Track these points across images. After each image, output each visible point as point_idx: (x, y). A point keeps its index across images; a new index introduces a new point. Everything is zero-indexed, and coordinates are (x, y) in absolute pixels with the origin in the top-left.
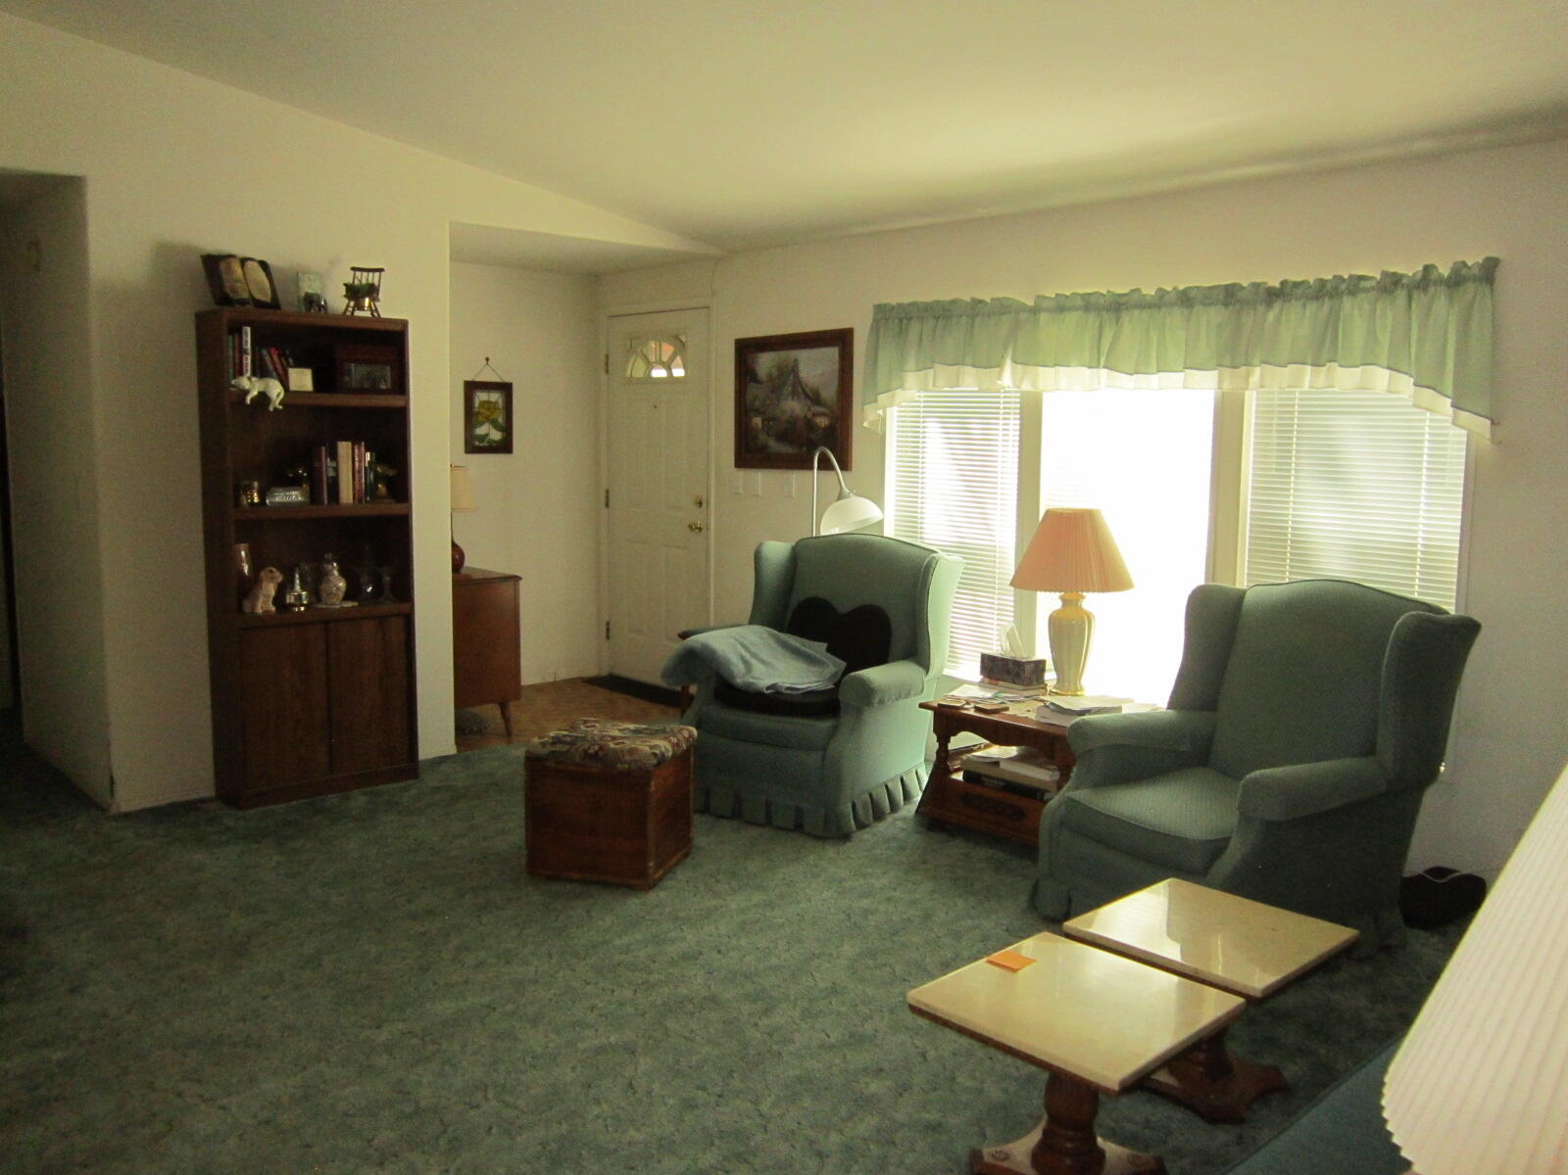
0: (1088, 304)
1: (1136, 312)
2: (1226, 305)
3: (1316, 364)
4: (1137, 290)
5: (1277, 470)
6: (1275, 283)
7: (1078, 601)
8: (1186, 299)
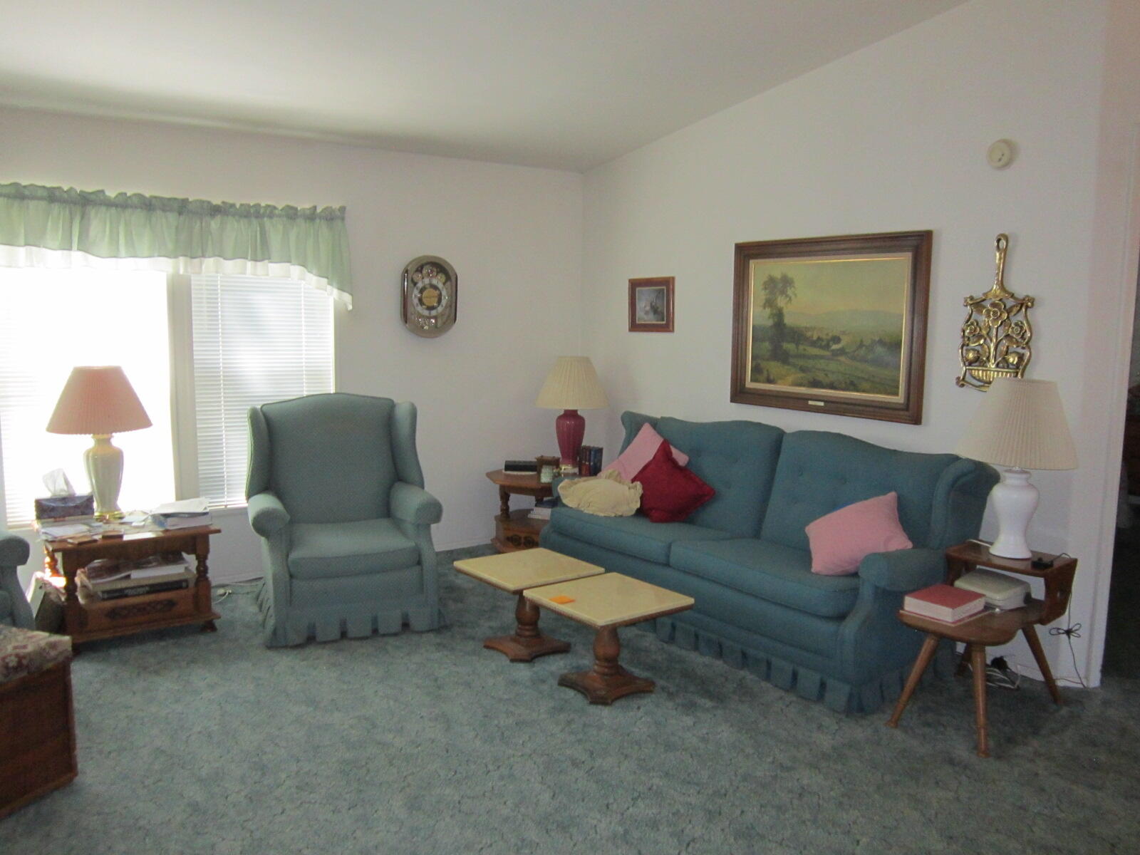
0: (53, 196)
1: (103, 209)
2: (180, 214)
3: (255, 260)
4: (102, 191)
5: (208, 329)
6: (217, 201)
7: (110, 439)
8: (149, 205)
